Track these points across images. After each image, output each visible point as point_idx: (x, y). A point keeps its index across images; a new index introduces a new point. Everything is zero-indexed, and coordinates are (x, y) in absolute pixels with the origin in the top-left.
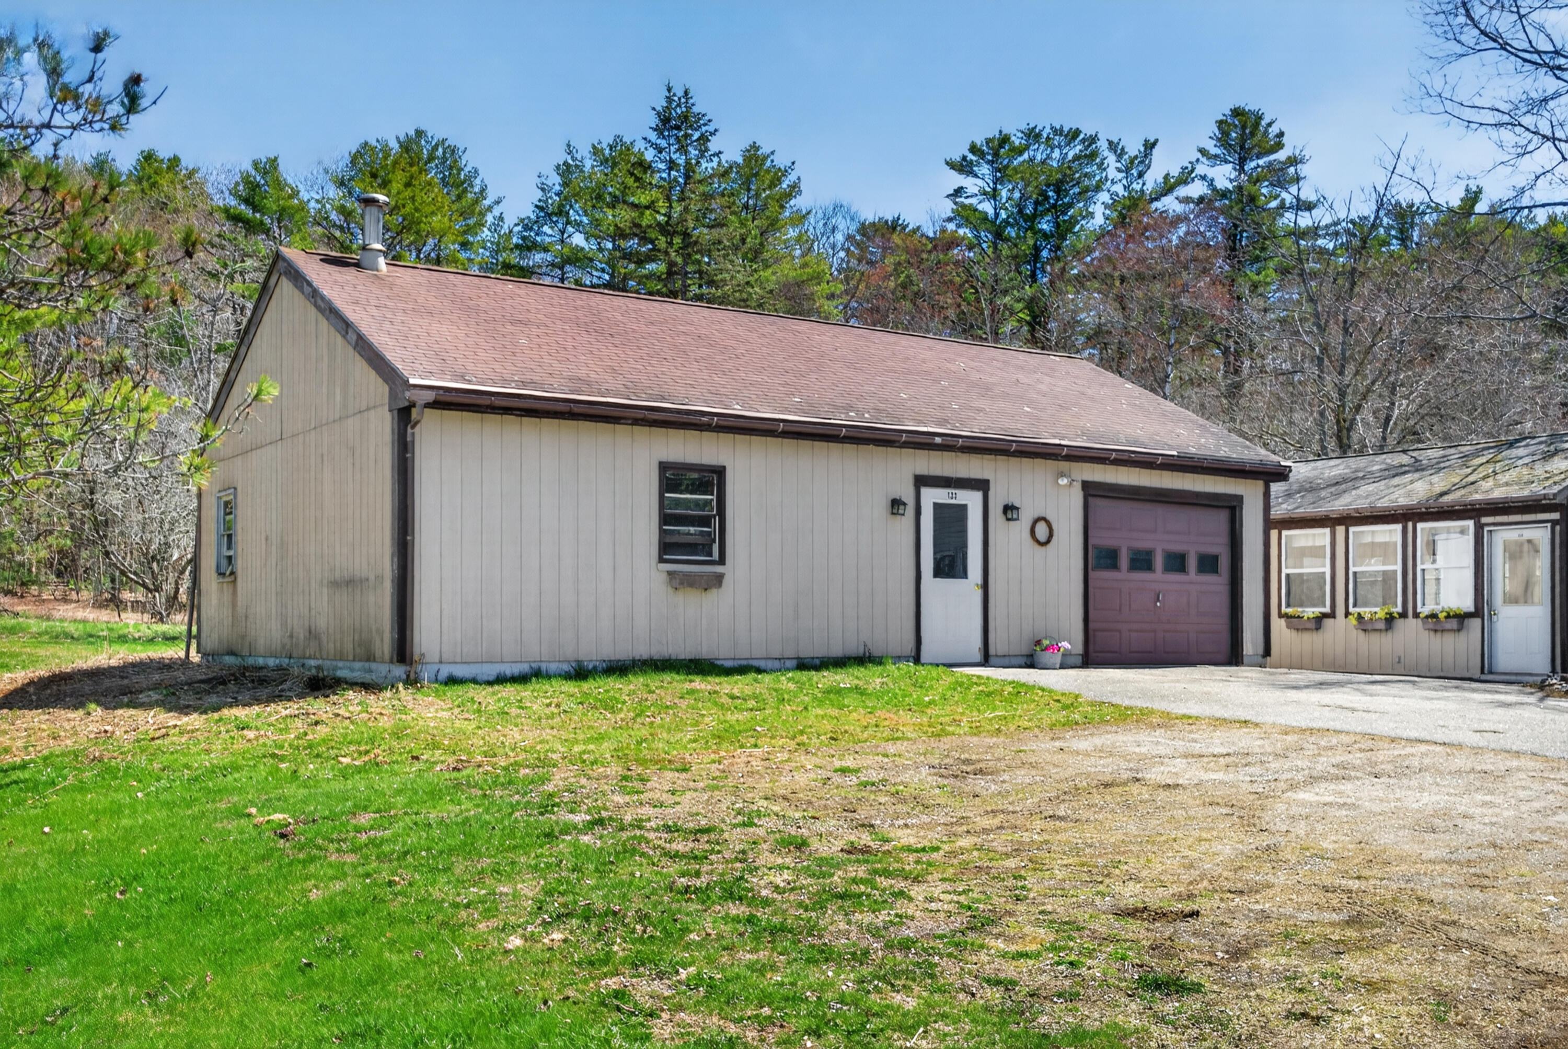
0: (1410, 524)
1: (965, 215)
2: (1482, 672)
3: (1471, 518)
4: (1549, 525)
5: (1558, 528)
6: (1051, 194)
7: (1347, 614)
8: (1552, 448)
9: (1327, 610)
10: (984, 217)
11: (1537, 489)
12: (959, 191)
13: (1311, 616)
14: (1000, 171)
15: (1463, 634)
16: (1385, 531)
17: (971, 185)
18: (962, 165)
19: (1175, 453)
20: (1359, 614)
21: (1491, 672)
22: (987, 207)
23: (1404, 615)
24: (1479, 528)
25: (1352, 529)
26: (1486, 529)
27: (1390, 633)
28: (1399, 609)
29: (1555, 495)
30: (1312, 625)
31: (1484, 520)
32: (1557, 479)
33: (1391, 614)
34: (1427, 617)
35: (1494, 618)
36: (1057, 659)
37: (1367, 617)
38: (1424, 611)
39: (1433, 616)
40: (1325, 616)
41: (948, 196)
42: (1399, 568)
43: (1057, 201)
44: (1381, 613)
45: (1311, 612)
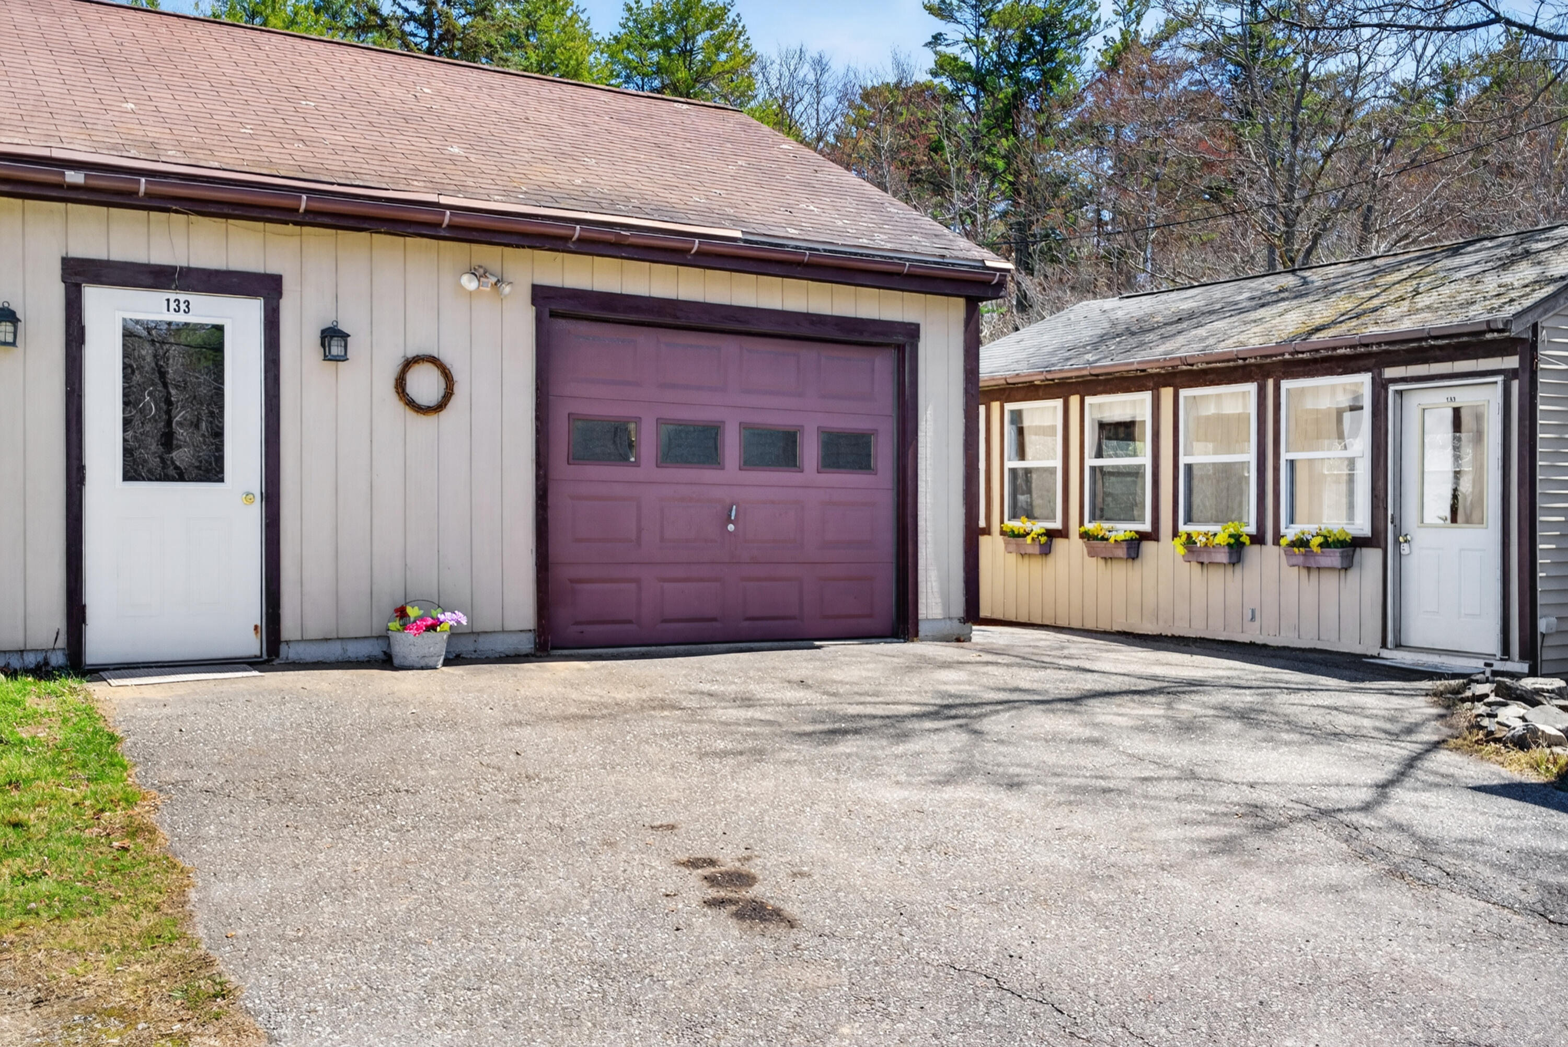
0: (1270, 383)
1: (945, 65)
2: (1384, 645)
3: (1367, 370)
4: (1500, 379)
5: (1515, 384)
6: (1037, 38)
7: (1175, 534)
8: (1520, 249)
9: (1147, 527)
10: (967, 67)
11: (1478, 314)
12: (937, 38)
13: (1121, 536)
14: (983, 15)
15: (1353, 574)
16: (1233, 394)
17: (952, 31)
18: (940, 8)
19: (738, 234)
20: (1189, 536)
21: (1399, 646)
22: (970, 58)
23: (1258, 539)
24: (1380, 387)
25: (1183, 393)
26: (1392, 388)
27: (1238, 568)
28: (1252, 529)
29: (1507, 322)
30: (1122, 552)
31: (1390, 372)
32: (1514, 294)
33: (1237, 537)
34: (1293, 544)
35: (1405, 548)
36: (436, 643)
37: (1200, 541)
38: (1290, 533)
39: (1302, 543)
40: (1143, 537)
41: (926, 45)
42: (1250, 457)
43: (1043, 46)
44: (1222, 534)
45: (1123, 530)
